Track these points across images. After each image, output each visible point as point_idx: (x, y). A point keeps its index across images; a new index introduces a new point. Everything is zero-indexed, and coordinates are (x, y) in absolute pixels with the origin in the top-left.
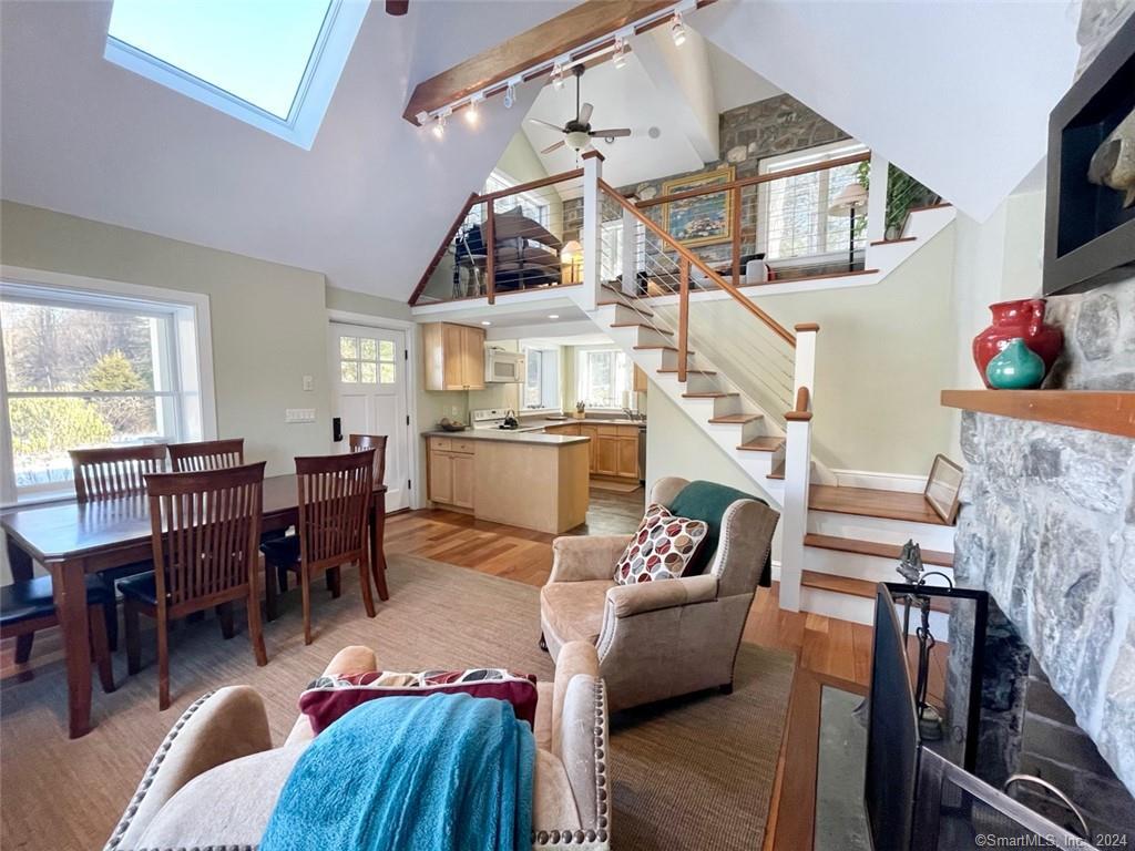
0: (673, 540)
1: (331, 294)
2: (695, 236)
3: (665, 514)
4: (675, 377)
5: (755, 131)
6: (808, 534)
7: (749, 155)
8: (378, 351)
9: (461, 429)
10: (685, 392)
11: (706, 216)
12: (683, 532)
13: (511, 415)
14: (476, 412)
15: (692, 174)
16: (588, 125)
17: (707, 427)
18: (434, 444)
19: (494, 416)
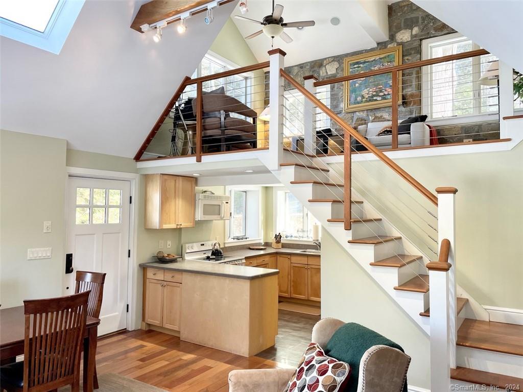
0: (321, 378)
1: (71, 155)
2: (370, 101)
3: (320, 354)
4: (342, 225)
5: (418, 17)
6: (458, 368)
7: (412, 36)
8: (107, 198)
9: (173, 261)
10: (350, 239)
11: (379, 84)
12: (329, 373)
13: (217, 247)
14: (187, 245)
15: (367, 51)
16: (281, 18)
17: (369, 269)
18: (150, 274)
19: (203, 248)
